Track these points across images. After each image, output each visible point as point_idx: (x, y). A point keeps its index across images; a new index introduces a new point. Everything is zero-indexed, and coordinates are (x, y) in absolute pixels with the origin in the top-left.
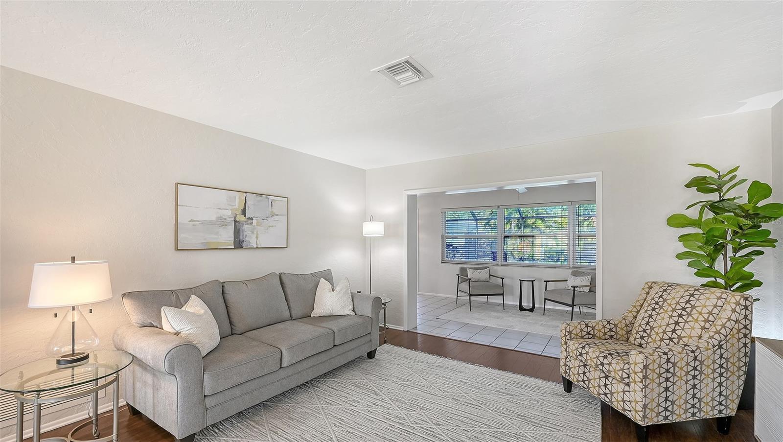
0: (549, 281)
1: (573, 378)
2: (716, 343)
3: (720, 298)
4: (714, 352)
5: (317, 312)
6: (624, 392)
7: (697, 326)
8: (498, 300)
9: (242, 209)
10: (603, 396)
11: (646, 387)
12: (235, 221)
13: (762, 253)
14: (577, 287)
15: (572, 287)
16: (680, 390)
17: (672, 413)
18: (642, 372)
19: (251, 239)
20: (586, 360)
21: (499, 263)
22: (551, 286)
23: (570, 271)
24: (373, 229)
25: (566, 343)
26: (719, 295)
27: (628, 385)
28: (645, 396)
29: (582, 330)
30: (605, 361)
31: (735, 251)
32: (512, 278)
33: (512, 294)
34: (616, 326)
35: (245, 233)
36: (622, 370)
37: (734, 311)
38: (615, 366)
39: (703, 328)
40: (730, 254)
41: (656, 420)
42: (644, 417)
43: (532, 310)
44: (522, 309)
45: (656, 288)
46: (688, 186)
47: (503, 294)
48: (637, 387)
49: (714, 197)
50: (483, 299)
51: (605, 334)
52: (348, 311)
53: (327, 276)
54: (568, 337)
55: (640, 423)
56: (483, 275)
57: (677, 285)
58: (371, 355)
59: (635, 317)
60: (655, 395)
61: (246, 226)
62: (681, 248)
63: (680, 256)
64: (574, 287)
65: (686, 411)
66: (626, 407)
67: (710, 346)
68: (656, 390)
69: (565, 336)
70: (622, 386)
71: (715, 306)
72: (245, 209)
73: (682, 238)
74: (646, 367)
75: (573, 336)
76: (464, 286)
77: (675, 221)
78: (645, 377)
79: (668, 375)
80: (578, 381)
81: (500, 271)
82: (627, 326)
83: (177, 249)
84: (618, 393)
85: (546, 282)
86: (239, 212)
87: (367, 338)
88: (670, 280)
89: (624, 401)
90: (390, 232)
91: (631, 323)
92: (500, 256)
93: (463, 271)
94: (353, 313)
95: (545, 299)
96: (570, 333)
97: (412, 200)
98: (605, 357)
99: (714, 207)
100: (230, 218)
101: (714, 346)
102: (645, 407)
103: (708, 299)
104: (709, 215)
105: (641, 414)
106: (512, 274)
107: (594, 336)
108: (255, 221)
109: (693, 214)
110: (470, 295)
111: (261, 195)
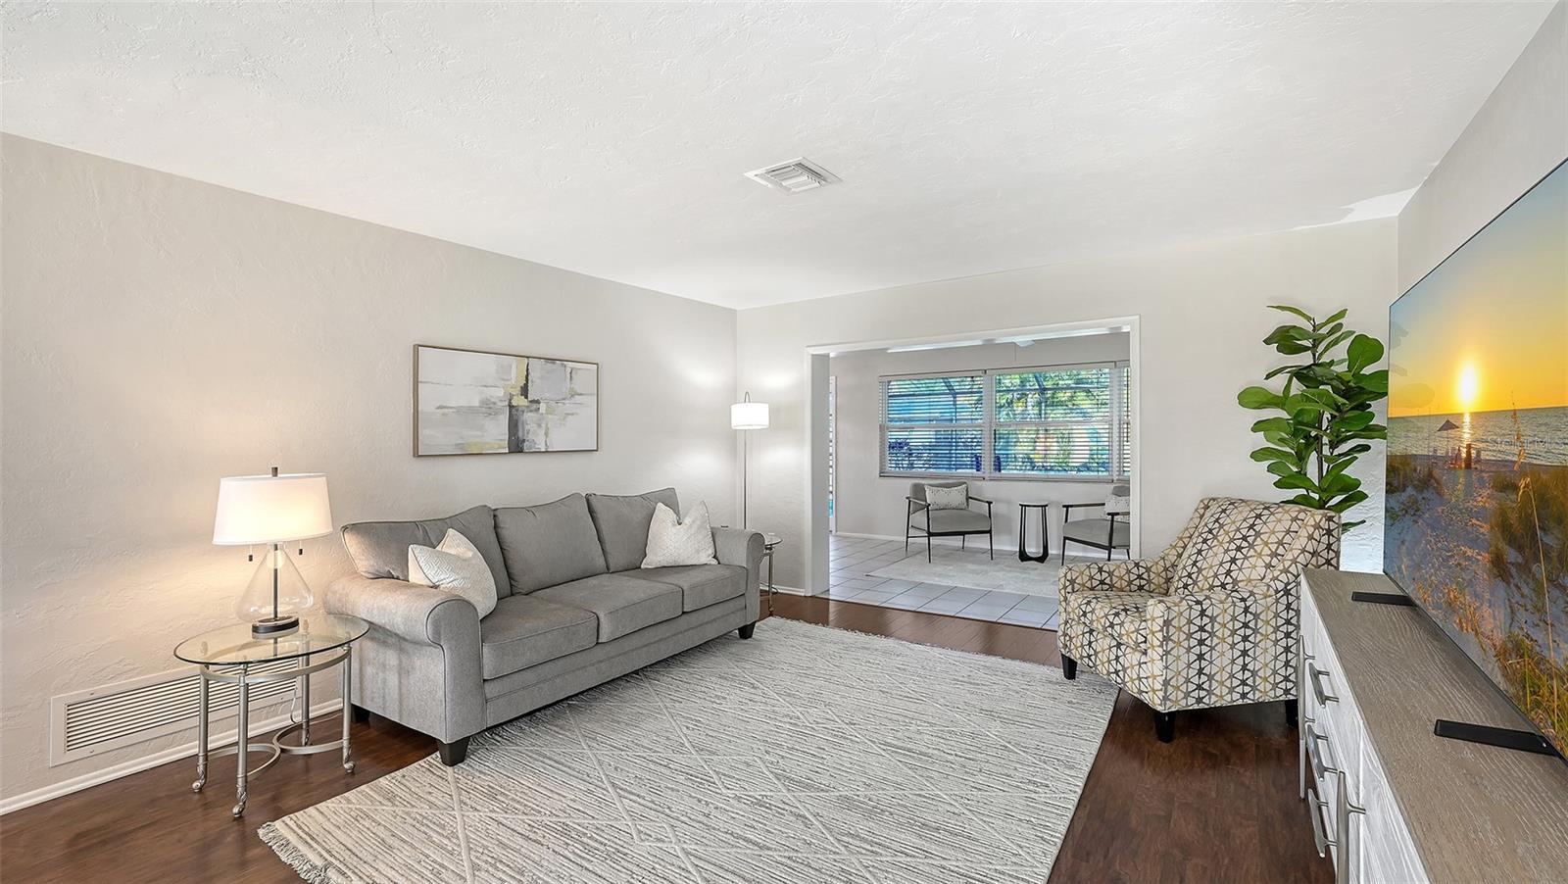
0: (1071, 506)
1: (1075, 655)
2: (1281, 586)
3: (1295, 519)
4: (1277, 601)
5: (652, 560)
6: (1140, 664)
7: (1260, 563)
8: (980, 542)
9: (522, 384)
10: (1114, 676)
11: (1167, 653)
12: (511, 406)
13: (1366, 448)
14: (1117, 514)
15: (1109, 514)
16: (1222, 659)
17: (1210, 692)
18: (1162, 630)
19: (536, 438)
20: (1092, 622)
21: (987, 476)
22: (1076, 515)
23: (1112, 486)
24: (749, 416)
25: (1066, 599)
26: (1294, 515)
27: (1145, 653)
28: (1167, 668)
29: (1091, 578)
30: (1117, 621)
31: (1333, 446)
32: (1009, 502)
33: (1010, 532)
34: (1148, 570)
35: (527, 427)
36: (1137, 631)
37: (1311, 537)
38: (1129, 626)
39: (1269, 566)
40: (1326, 451)
41: (1183, 703)
42: (1166, 698)
43: (1042, 559)
44: (1024, 556)
45: (1214, 508)
46: (1267, 342)
47: (990, 532)
48: (1155, 654)
49: (1305, 359)
50: (955, 542)
51: (1130, 583)
52: (705, 557)
53: (669, 498)
54: (1069, 589)
55: (1160, 709)
56: (956, 497)
57: (1243, 501)
58: (746, 632)
59: (1180, 556)
60: (1182, 665)
61: (529, 414)
62: (1260, 441)
63: (1258, 455)
64: (1113, 515)
65: (1232, 690)
66: (1143, 688)
67: (1272, 592)
68: (1183, 658)
69: (1065, 587)
70: (1138, 655)
71: (1288, 532)
72: (526, 385)
73: (1258, 426)
74: (1167, 623)
75: (1077, 587)
76: (920, 519)
77: (1252, 398)
78: (1167, 639)
79: (1203, 636)
80: (1082, 657)
81: (988, 489)
82: (1166, 569)
83: (416, 455)
84: (1133, 667)
85: (1067, 507)
86: (518, 391)
87: (740, 603)
88: (1235, 495)
89: (1140, 679)
90: (780, 421)
91: (1174, 566)
92: (987, 463)
93: (918, 491)
94: (715, 562)
95: (1065, 538)
96: (1072, 582)
97: (821, 364)
98: (1117, 614)
99: (1300, 374)
100: (501, 401)
101: (1277, 592)
102: (1166, 683)
103: (1279, 521)
104: (1297, 388)
105: (1161, 694)
106: (1006, 494)
107: (1111, 587)
108: (543, 407)
109: (1277, 384)
110: (930, 535)
111: (553, 360)
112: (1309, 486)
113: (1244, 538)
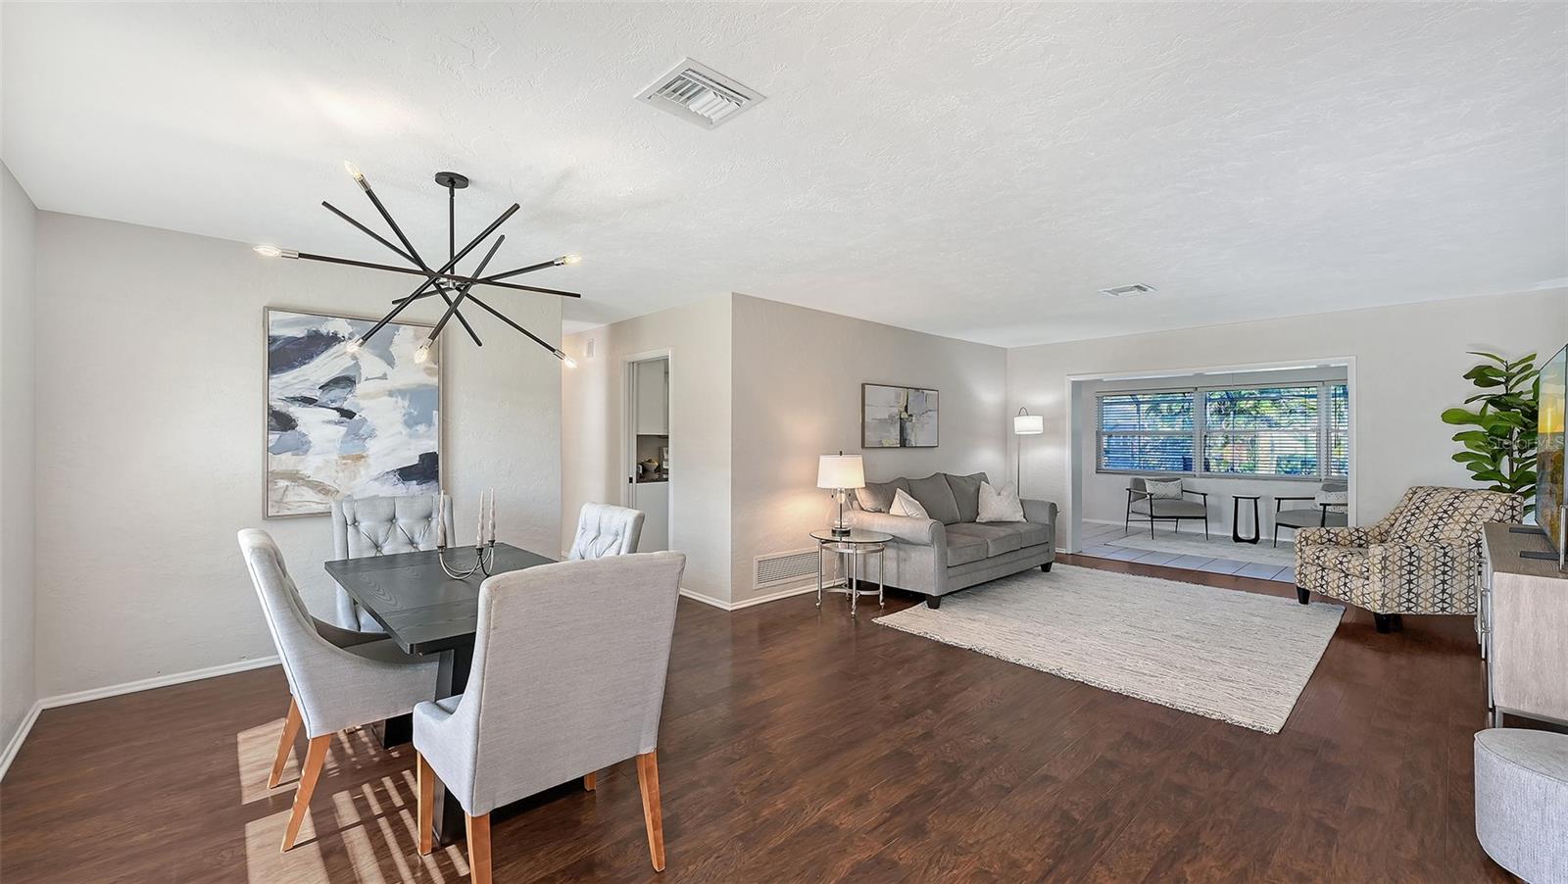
0: (1283, 499)
1: (1309, 586)
2: (1473, 541)
3: (1485, 499)
4: (1470, 550)
5: (985, 515)
6: (1363, 586)
7: (1458, 527)
8: (1197, 527)
9: (905, 405)
10: (1342, 596)
11: (1385, 577)
12: (901, 419)
14: (1329, 505)
15: (1321, 504)
16: (1426, 584)
17: (1417, 605)
18: (1381, 563)
19: (913, 440)
20: (1324, 562)
21: (1197, 474)
22: (1286, 506)
23: (1321, 485)
24: (1027, 425)
25: (1301, 550)
26: (1485, 497)
27: (1368, 579)
28: (1384, 586)
29: (1321, 537)
30: (1345, 560)
31: (1521, 451)
32: (1219, 496)
33: (1219, 519)
34: (1366, 534)
35: (908, 431)
36: (1362, 565)
37: (1498, 511)
38: (1354, 564)
39: (1464, 529)
40: (1516, 455)
41: (1397, 609)
42: (1384, 605)
43: (1255, 541)
44: (1237, 539)
45: (1420, 493)
46: (1467, 377)
47: (1205, 518)
48: (1376, 578)
49: (1500, 390)
50: (1170, 526)
51: (1352, 542)
52: (1019, 517)
53: (983, 477)
54: (1304, 543)
55: (1379, 611)
56: (1172, 489)
57: (1445, 487)
58: (1046, 568)
59: (1392, 525)
60: (1395, 586)
61: (908, 423)
62: (1461, 447)
63: (1458, 457)
64: (1325, 505)
65: (1434, 605)
66: (1366, 600)
67: (1465, 544)
68: (1396, 582)
69: (1300, 542)
70: (1362, 580)
71: (1480, 507)
72: (907, 406)
73: (1457, 438)
74: (1385, 558)
75: (1310, 542)
76: (1143, 505)
77: (1453, 417)
78: (1384, 568)
79: (1412, 567)
80: (1315, 587)
81: (1199, 484)
82: (1381, 534)
83: (863, 446)
84: (1358, 588)
85: (1279, 499)
86: (903, 409)
87: (1045, 547)
88: (1438, 485)
89: (1363, 595)
90: (1051, 431)
91: (1386, 532)
92: (1197, 466)
93: (1139, 485)
94: (1025, 520)
95: (1277, 524)
96: (1306, 539)
97: (1077, 386)
98: (1345, 556)
99: (1494, 401)
100: (897, 415)
101: (1470, 544)
102: (1384, 596)
103: (1473, 500)
104: (1491, 409)
105: (1380, 603)
106: (1219, 491)
107: (1337, 543)
108: (914, 418)
109: (1475, 407)
110: (1152, 517)
111: (918, 389)
112: (1503, 479)
113: (1445, 512)
